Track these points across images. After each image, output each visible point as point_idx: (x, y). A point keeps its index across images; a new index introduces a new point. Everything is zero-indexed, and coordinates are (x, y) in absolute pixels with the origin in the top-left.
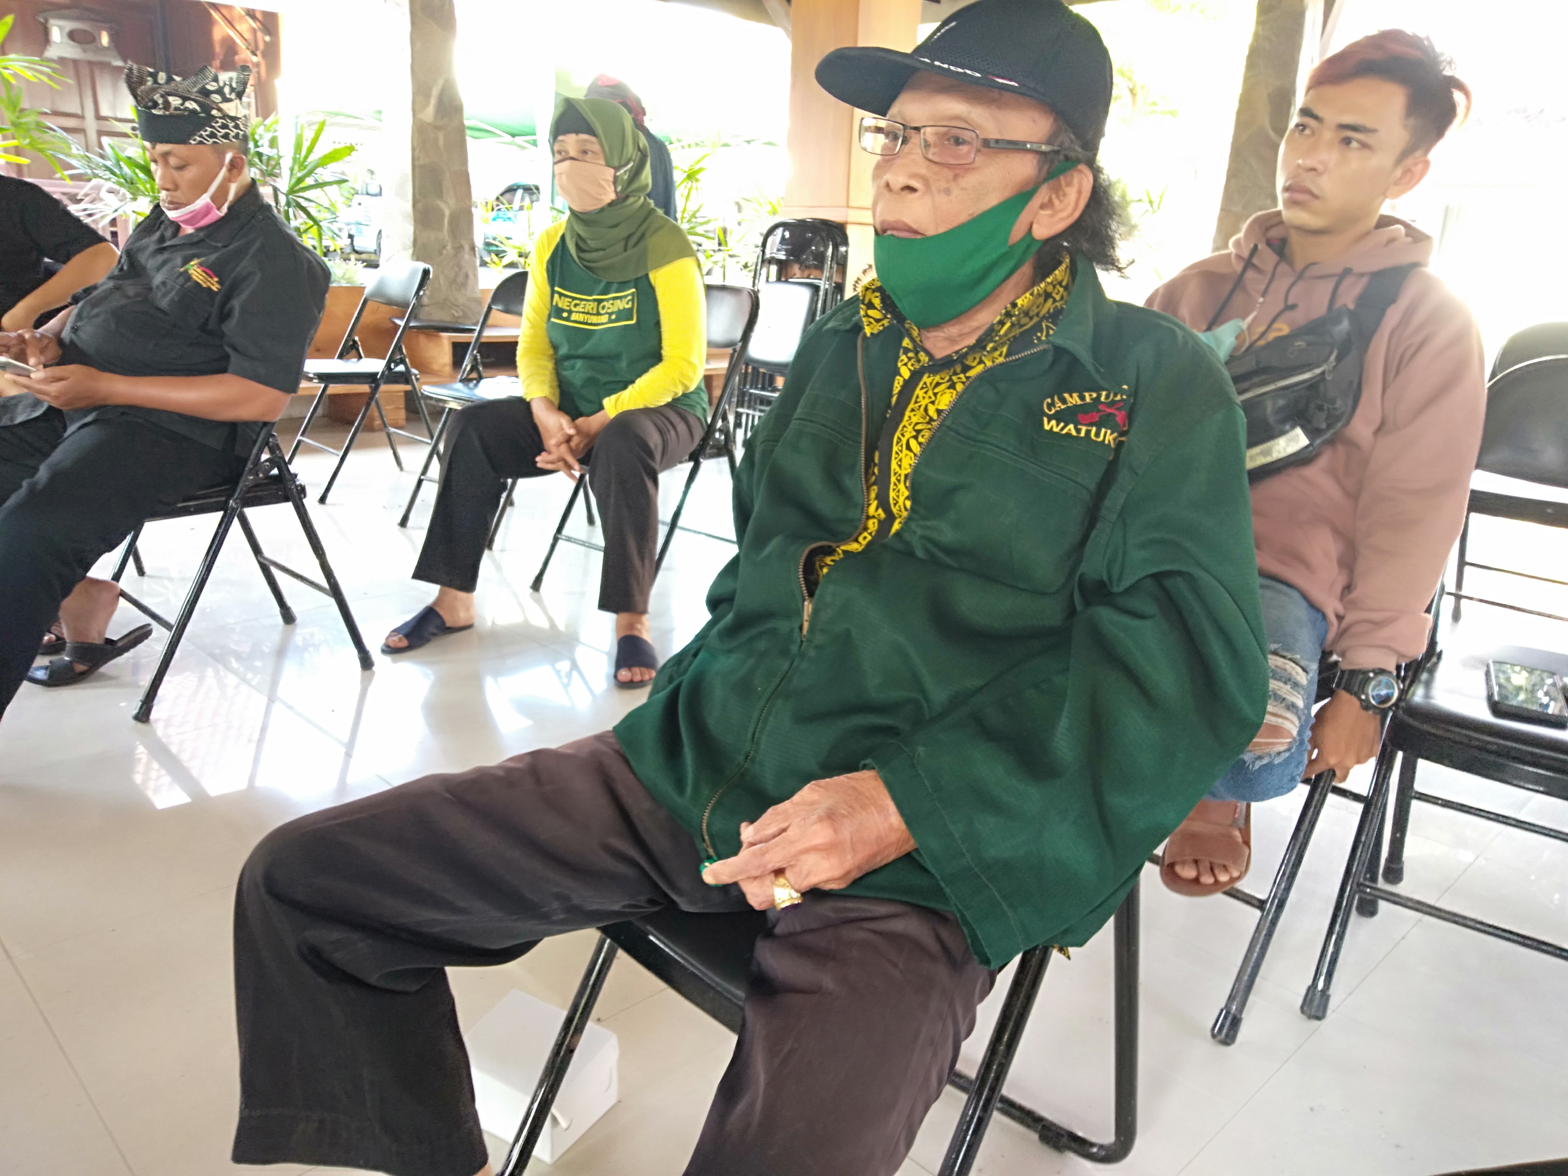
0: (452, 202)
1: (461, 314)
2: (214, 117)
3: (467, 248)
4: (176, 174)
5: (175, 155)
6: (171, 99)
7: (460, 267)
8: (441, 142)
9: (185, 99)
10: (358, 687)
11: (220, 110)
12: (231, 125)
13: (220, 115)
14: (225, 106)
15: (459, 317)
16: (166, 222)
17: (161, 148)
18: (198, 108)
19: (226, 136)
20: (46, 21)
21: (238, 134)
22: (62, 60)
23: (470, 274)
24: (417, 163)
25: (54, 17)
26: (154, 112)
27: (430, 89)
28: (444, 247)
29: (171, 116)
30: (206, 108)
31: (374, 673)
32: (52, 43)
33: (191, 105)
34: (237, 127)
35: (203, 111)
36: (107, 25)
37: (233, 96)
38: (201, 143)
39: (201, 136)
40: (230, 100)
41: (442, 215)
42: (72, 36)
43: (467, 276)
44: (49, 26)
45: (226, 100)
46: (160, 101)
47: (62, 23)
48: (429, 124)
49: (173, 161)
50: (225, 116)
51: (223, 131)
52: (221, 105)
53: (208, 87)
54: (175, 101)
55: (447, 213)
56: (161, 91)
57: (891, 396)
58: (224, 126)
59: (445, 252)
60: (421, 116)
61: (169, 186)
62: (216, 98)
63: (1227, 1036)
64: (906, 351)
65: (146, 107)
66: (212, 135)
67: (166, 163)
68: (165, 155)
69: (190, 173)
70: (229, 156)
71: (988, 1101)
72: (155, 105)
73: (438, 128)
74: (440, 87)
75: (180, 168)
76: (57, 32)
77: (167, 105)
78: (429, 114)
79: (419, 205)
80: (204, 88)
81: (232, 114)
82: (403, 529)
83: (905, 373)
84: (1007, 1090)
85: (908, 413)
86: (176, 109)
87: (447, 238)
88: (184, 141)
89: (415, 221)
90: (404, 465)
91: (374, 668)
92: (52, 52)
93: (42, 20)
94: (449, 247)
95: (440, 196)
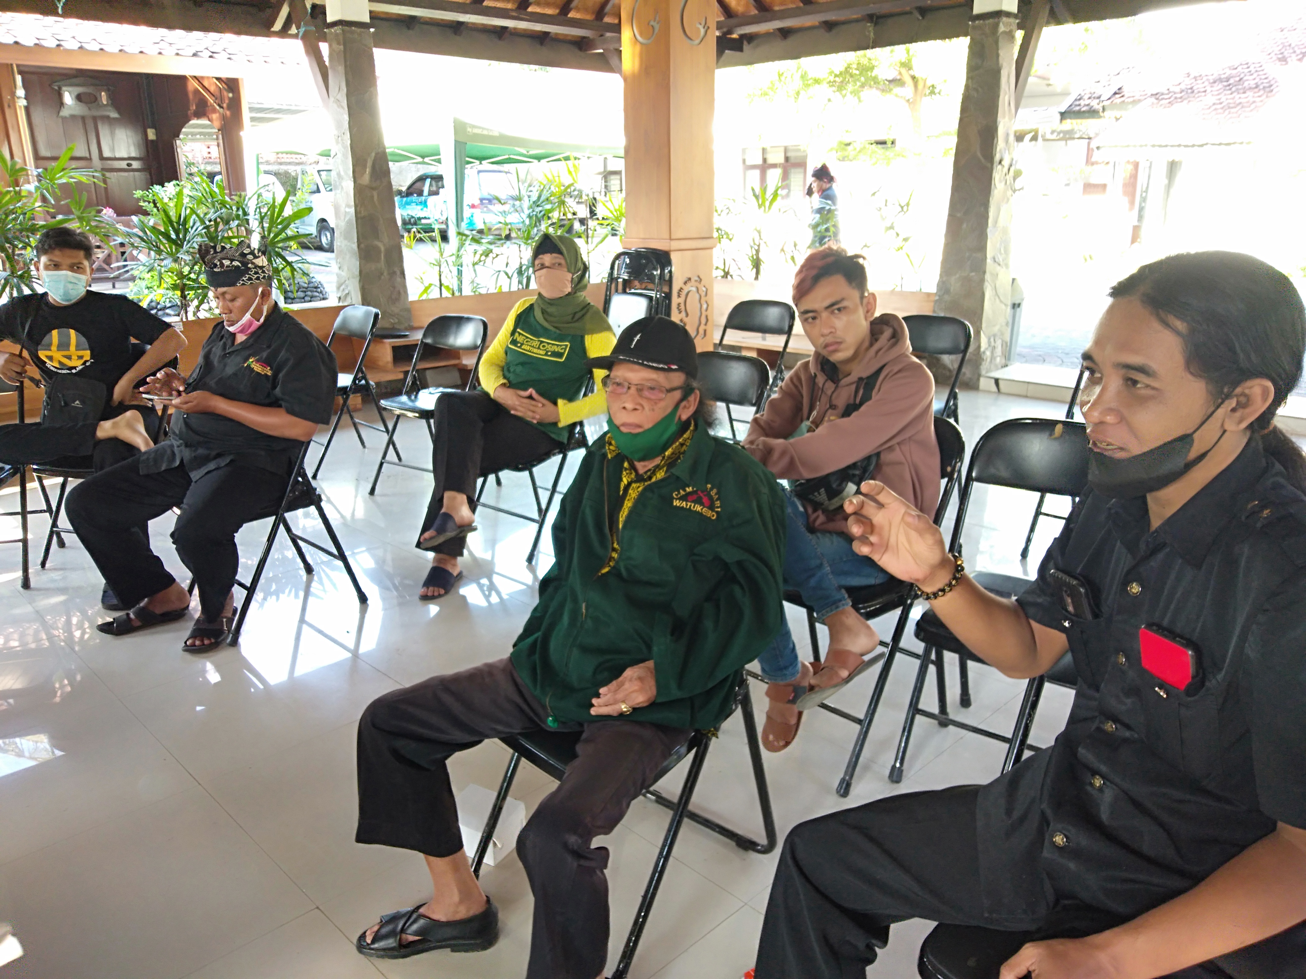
0: (386, 240)
1: (396, 321)
2: (250, 268)
3: (398, 273)
4: (230, 304)
5: (229, 294)
6: (224, 261)
7: (394, 287)
8: (376, 198)
9: (232, 260)
10: (357, 615)
11: (253, 263)
12: (260, 272)
13: (253, 266)
14: (256, 261)
15: (395, 323)
16: (226, 336)
17: (221, 290)
18: (240, 265)
19: (258, 278)
20: (60, 88)
21: (264, 276)
22: (73, 117)
23: (402, 291)
24: (359, 215)
25: (66, 85)
26: (215, 270)
27: (366, 161)
28: (382, 274)
29: (225, 271)
30: (245, 264)
31: (368, 605)
32: (66, 106)
33: (236, 263)
34: (263, 272)
35: (243, 266)
36: (105, 87)
37: (260, 254)
38: (243, 284)
39: (243, 280)
40: (259, 257)
41: (380, 252)
42: (79, 98)
43: (399, 293)
44: (62, 92)
45: (256, 257)
46: (218, 263)
47: (70, 89)
48: (366, 186)
49: (228, 297)
50: (256, 267)
51: (256, 276)
52: (254, 261)
53: (245, 252)
54: (226, 262)
55: (383, 249)
56: (218, 258)
57: (619, 491)
58: (256, 273)
59: (383, 277)
60: (359, 181)
61: (226, 311)
62: (250, 257)
63: (844, 792)
64: (626, 469)
65: (211, 268)
66: (250, 279)
67: (224, 298)
68: (223, 294)
69: (239, 302)
70: (260, 290)
71: (682, 812)
72: (216, 266)
73: (373, 189)
74: (373, 158)
75: (233, 300)
76: (68, 98)
77: (222, 265)
78: (366, 179)
79: (362, 246)
80: (242, 252)
81: (260, 264)
82: (372, 497)
83: (625, 481)
84: (691, 807)
85: (626, 502)
86: (227, 267)
87: (383, 267)
88: (233, 284)
89: (360, 258)
90: (366, 444)
91: (368, 602)
92: (65, 113)
93: (56, 88)
94: (385, 274)
95: (377, 237)
